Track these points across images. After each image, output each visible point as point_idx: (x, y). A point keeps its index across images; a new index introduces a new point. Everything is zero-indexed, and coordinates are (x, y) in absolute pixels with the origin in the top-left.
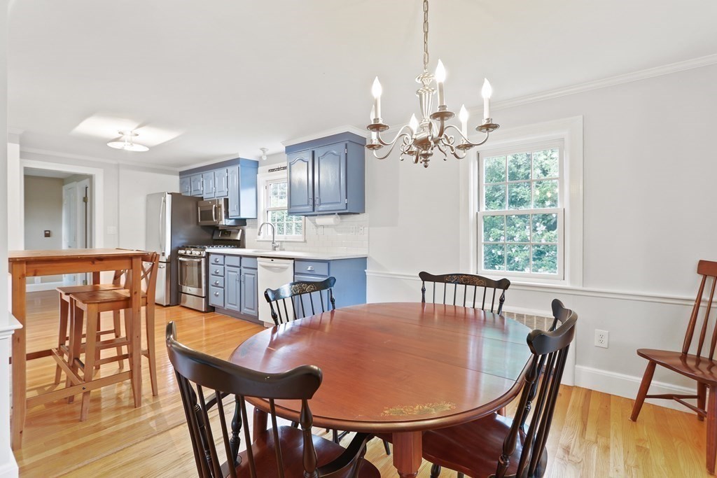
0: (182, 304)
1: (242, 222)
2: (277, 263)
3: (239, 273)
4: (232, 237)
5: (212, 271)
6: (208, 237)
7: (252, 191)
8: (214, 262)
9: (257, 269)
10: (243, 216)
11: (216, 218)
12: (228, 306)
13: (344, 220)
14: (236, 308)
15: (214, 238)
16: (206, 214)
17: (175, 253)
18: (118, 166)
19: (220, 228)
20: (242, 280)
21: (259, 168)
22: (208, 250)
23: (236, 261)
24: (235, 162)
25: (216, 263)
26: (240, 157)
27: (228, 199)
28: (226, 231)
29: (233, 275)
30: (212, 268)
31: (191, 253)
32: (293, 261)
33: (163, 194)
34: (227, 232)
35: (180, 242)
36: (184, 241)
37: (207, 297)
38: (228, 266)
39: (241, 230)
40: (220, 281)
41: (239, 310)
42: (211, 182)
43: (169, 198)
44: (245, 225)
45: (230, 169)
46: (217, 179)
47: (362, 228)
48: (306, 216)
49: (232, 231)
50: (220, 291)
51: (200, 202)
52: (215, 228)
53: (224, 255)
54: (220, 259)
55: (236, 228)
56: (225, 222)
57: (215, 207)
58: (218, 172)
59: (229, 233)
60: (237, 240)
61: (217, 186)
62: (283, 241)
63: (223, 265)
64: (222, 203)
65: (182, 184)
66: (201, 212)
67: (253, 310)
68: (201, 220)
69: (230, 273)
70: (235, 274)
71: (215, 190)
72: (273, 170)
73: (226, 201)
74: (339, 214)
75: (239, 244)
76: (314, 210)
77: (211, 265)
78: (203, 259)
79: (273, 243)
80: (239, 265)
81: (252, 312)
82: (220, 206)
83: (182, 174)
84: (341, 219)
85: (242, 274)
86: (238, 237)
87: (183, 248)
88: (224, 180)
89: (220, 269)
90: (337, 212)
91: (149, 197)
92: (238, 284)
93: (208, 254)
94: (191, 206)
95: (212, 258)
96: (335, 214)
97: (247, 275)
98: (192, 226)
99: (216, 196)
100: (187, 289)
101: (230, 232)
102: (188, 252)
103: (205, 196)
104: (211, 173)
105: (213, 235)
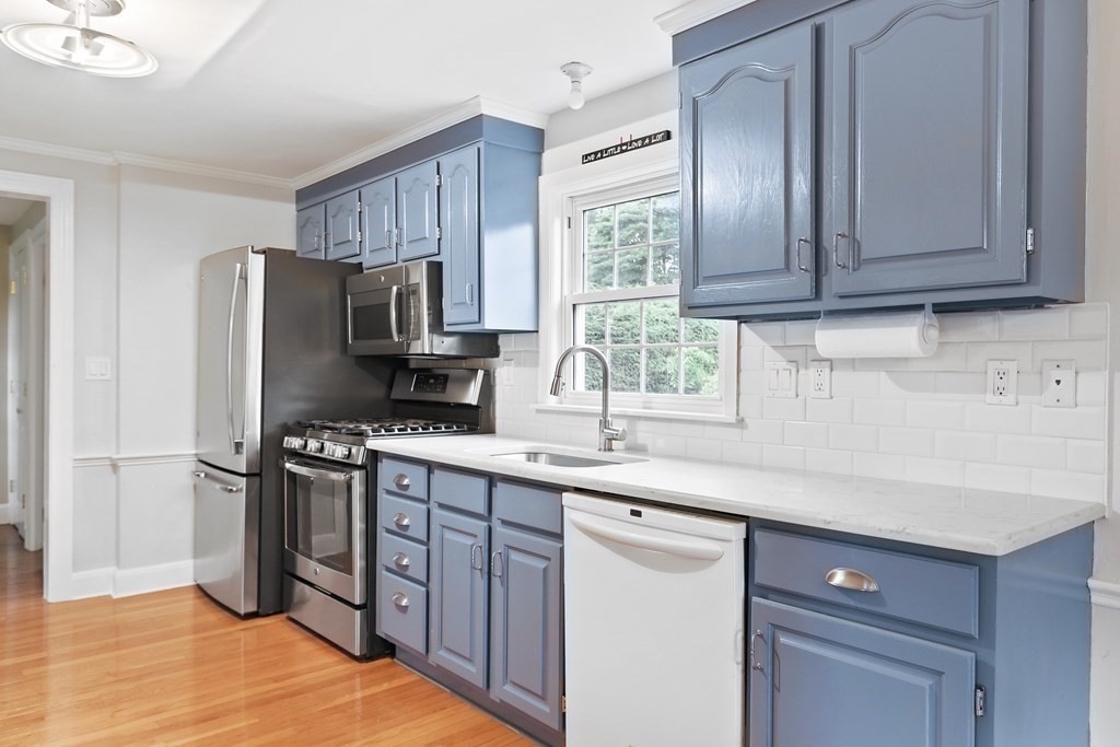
0: (294, 615)
1: (486, 344)
2: (658, 529)
3: (482, 540)
4: (452, 395)
5: (385, 518)
6: (376, 391)
7: (525, 232)
8: (394, 488)
9: (559, 537)
10: (490, 324)
11: (400, 332)
12: (439, 656)
13: (954, 337)
14: (472, 672)
15: (397, 394)
16: (371, 320)
17: (272, 447)
18: (116, 173)
19: (413, 365)
20: (497, 570)
21: (547, 155)
22: (372, 444)
23: (472, 494)
24: (467, 131)
25: (401, 491)
26: (486, 111)
27: (440, 264)
28: (433, 374)
29: (460, 543)
30: (387, 507)
31: (322, 449)
32: (743, 526)
33: (240, 254)
34: (436, 377)
35: (289, 410)
36: (301, 406)
37: (369, 608)
38: (442, 506)
39: (481, 373)
40: (413, 557)
41: (480, 683)
42: (387, 211)
43: (257, 265)
44: (496, 353)
45: (448, 160)
46: (403, 197)
47: (1066, 375)
48: (741, 319)
49: (452, 373)
50: (411, 596)
51: (353, 280)
52: (398, 364)
53: (430, 466)
54: (415, 479)
55: (464, 364)
56: (428, 344)
57: (399, 295)
58: (406, 176)
59: (443, 381)
60: (469, 406)
61: (404, 224)
62: (639, 418)
63: (427, 502)
64: (420, 277)
65: (302, 227)
66: (355, 310)
67: (543, 698)
68: (355, 337)
69: (449, 535)
70: (469, 541)
71: (400, 236)
72: (599, 155)
73: (436, 271)
74: (941, 309)
75: (475, 420)
76: (818, 293)
77: (382, 498)
78: (357, 475)
79: (604, 424)
80: (481, 508)
81: (542, 710)
82: (415, 291)
83: (303, 196)
84: (942, 330)
85: (498, 548)
86: (472, 396)
87: (299, 429)
88: (429, 199)
89: (413, 517)
90: (928, 299)
91: (207, 263)
92: (481, 584)
93: (374, 456)
94: (325, 291)
95: (386, 471)
96: (920, 307)
97: (514, 556)
98: (328, 357)
99: (402, 256)
100: (309, 568)
101: (446, 378)
102: (313, 445)
103: (368, 260)
104: (385, 185)
105: (390, 387)
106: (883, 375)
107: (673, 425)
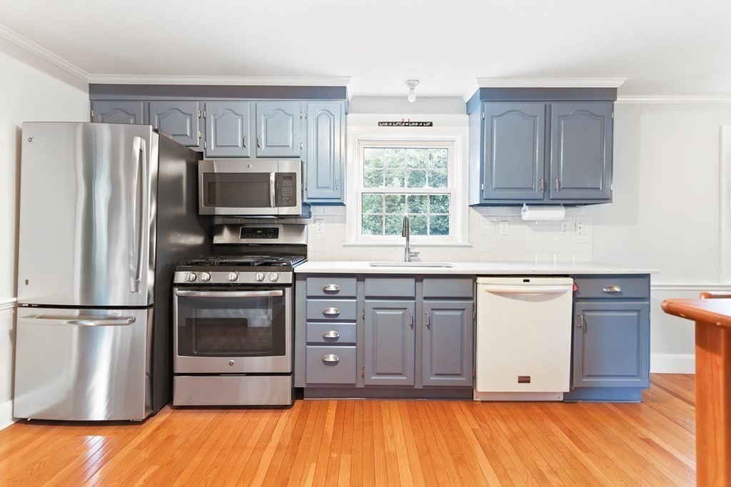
8: (322, 294)
12: (374, 379)
25: (330, 295)
28: (261, 227)
34: (265, 229)
38: (373, 298)
39: (306, 227)
44: (309, 216)
46: (262, 117)
53: (357, 277)
56: (301, 209)
57: (277, 178)
59: (273, 231)
64: (297, 169)
66: (208, 184)
67: (460, 375)
69: (380, 312)
72: (391, 124)
78: (288, 290)
79: (408, 249)
81: (459, 380)
82: (289, 177)
88: (293, 124)
92: (412, 332)
97: (437, 313)
101: (275, 229)
106: (527, 226)
107: (435, 248)
